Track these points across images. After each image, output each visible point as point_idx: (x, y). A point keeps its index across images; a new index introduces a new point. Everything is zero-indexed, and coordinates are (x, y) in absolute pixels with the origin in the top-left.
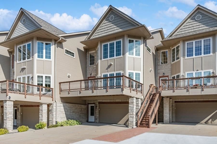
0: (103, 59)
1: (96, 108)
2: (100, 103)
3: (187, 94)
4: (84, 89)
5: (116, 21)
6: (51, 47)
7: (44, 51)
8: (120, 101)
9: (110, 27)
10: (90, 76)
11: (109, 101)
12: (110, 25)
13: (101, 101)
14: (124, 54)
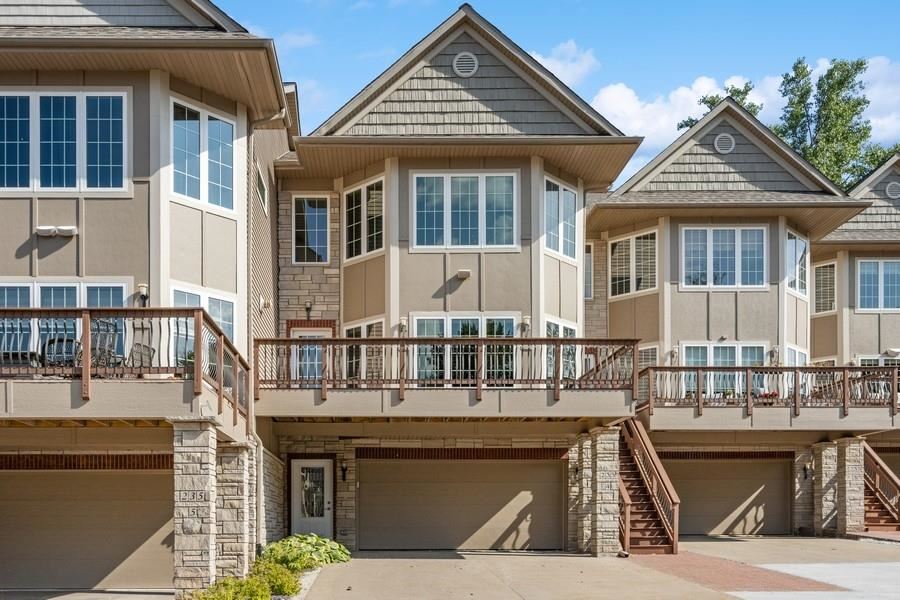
0: (415, 248)
1: (339, 480)
2: (362, 453)
3: (744, 425)
4: (271, 382)
5: (487, 83)
6: (235, 142)
7: (204, 157)
8: (478, 446)
9: (455, 105)
10: (303, 316)
11: (416, 444)
12: (457, 95)
13: (370, 441)
14: (527, 240)
